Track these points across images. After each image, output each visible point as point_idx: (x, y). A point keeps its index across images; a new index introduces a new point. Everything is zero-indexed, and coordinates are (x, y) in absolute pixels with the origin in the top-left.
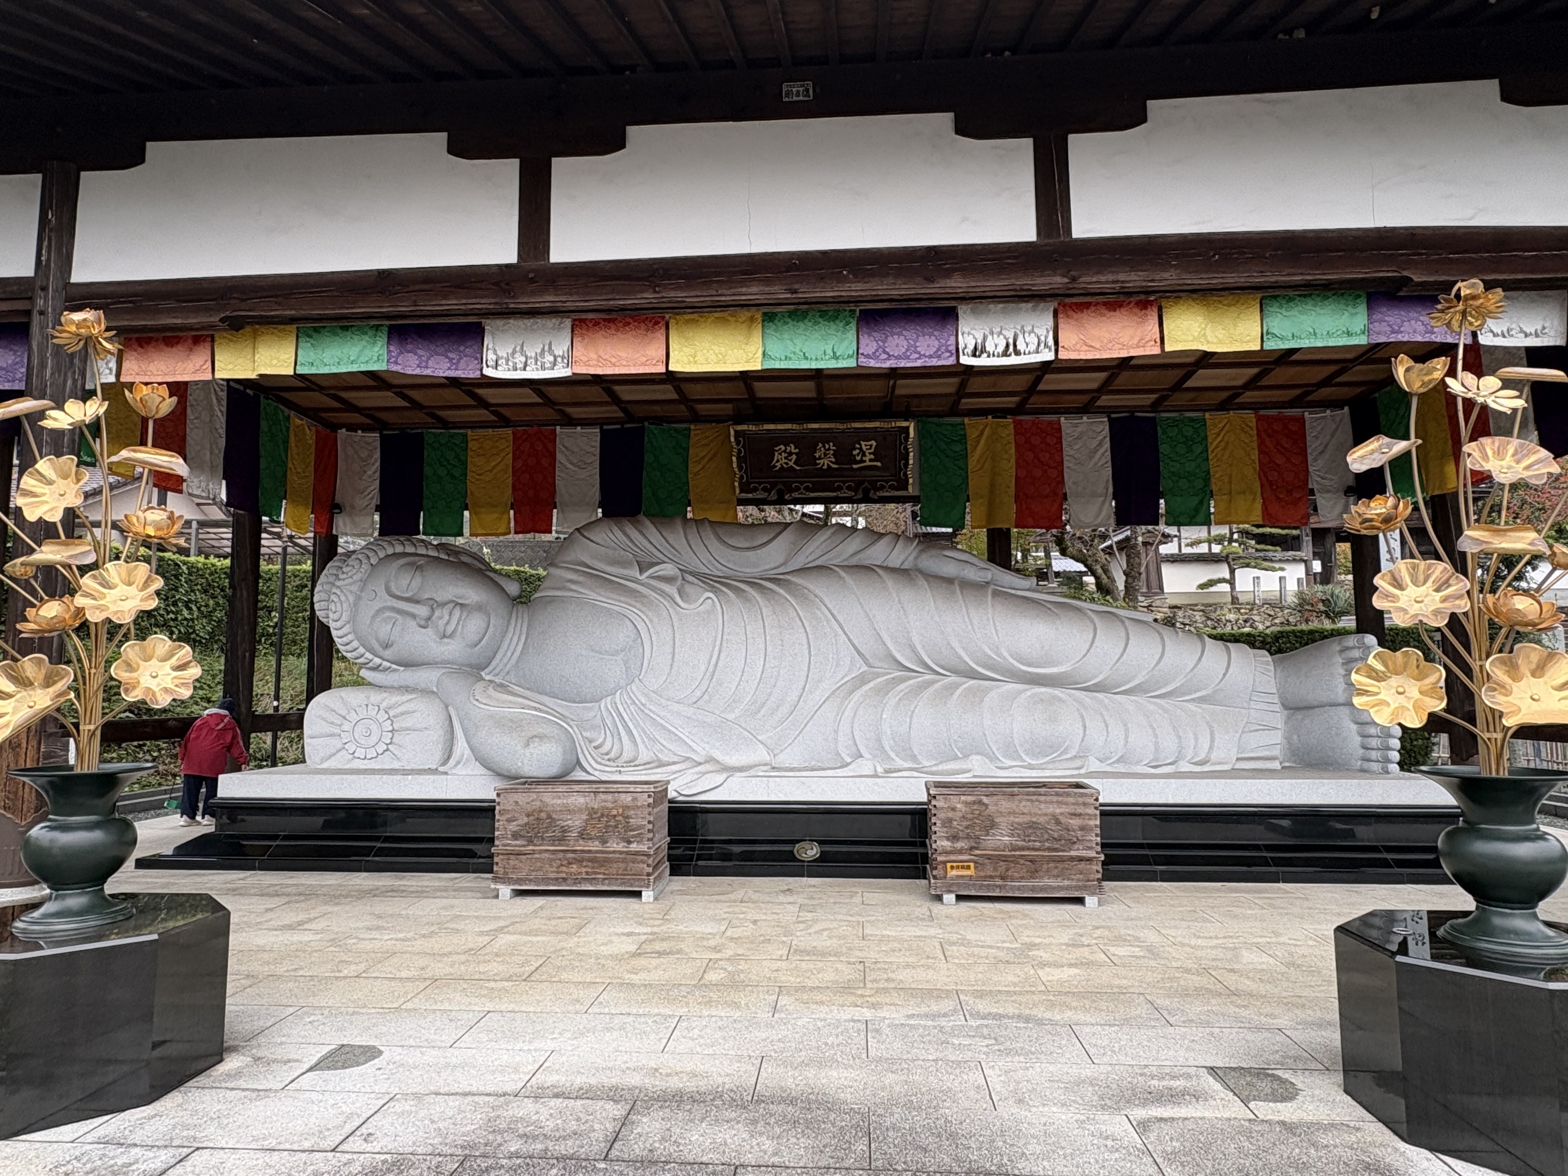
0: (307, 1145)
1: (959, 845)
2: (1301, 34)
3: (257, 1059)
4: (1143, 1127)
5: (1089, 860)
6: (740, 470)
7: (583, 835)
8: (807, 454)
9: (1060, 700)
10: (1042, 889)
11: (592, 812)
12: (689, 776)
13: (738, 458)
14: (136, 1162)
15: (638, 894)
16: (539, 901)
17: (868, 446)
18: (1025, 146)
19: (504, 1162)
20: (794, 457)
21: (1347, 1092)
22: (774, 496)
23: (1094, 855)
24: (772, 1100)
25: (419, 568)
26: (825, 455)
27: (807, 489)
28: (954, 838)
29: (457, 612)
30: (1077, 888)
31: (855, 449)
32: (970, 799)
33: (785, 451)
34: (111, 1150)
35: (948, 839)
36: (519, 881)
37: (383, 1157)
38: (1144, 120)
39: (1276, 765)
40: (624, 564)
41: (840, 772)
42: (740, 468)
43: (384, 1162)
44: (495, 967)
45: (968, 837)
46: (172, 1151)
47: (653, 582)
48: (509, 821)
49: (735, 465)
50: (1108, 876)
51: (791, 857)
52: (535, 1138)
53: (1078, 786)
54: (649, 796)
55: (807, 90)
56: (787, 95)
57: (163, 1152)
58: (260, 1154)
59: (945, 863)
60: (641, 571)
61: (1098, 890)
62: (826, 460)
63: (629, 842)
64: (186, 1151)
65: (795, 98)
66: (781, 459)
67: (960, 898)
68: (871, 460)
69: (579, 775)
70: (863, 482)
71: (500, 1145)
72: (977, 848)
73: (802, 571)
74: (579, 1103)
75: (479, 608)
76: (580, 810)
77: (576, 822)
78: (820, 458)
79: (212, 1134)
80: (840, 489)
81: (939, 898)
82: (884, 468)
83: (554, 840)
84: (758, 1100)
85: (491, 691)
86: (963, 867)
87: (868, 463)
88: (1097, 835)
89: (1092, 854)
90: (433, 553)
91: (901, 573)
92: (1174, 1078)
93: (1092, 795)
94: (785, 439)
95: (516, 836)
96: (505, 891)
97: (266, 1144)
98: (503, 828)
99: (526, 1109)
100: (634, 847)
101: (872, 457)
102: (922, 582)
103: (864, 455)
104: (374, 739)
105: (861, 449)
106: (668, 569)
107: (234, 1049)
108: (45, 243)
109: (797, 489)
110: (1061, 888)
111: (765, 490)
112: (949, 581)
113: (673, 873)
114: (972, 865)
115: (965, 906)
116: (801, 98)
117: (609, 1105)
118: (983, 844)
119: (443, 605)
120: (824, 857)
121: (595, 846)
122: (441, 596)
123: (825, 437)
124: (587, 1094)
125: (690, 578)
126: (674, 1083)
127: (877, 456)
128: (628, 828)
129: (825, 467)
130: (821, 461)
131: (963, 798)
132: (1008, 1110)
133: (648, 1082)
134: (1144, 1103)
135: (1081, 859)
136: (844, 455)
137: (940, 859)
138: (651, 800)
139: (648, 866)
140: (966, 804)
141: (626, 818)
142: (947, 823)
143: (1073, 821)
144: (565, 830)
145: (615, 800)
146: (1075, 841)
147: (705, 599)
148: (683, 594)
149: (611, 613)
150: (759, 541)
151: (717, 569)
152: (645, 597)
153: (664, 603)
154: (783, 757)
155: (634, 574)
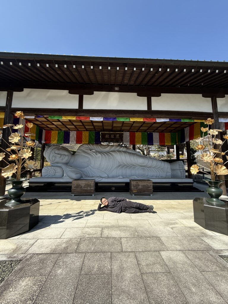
0: (55, 237)
1: (135, 188)
2: (179, 87)
3: (44, 223)
4: (172, 228)
5: (151, 190)
7: (84, 187)
8: (110, 136)
9: (145, 169)
10: (145, 194)
11: (85, 184)
12: (97, 178)
14: (29, 242)
15: (92, 195)
16: (78, 196)
17: (118, 135)
18: (146, 98)
19: (87, 239)
21: (195, 222)
22: (105, 141)
24: (121, 227)
25: (59, 150)
28: (134, 187)
29: (64, 156)
30: (150, 193)
34: (24, 240)
36: (74, 194)
37: (68, 239)
38: (160, 96)
39: (170, 177)
40: (88, 150)
41: (117, 178)
43: (68, 240)
44: (75, 207)
46: (34, 240)
47: (92, 153)
48: (74, 185)
50: (154, 191)
51: (111, 189)
52: (90, 234)
53: (149, 180)
56: (115, 89)
57: (33, 240)
58: (48, 240)
59: (133, 190)
60: (90, 151)
61: (152, 193)
62: (112, 137)
63: (91, 188)
64: (37, 240)
66: (107, 136)
67: (135, 195)
69: (82, 179)
70: (117, 140)
71: (85, 236)
73: (112, 151)
74: (94, 228)
75: (68, 155)
77: (83, 185)
79: (40, 236)
81: (132, 195)
82: (120, 138)
83: (80, 188)
84: (119, 227)
85: (70, 167)
88: (152, 186)
89: (151, 189)
90: (61, 148)
91: (125, 152)
92: (173, 221)
93: (151, 181)
94: (107, 134)
95: (75, 187)
96: (73, 195)
97: (49, 238)
99: (87, 230)
100: (91, 189)
102: (127, 153)
104: (52, 173)
106: (94, 151)
107: (40, 221)
108: (8, 102)
110: (147, 194)
112: (130, 153)
113: (96, 192)
114: (136, 190)
115: (136, 196)
117: (99, 228)
118: (138, 188)
119: (62, 155)
120: (115, 189)
121: (86, 188)
122: (62, 154)
123: (112, 134)
124: (95, 227)
125: (97, 152)
126: (107, 224)
127: (119, 136)
128: (90, 186)
132: (154, 227)
133: (103, 224)
134: (171, 225)
136: (115, 136)
138: (94, 182)
139: (93, 191)
140: (136, 182)
141: (90, 185)
142: (133, 185)
143: (149, 185)
144: (82, 186)
145: (89, 182)
146: (149, 187)
147: (99, 155)
148: (96, 154)
149: (86, 156)
150: (106, 147)
151: (100, 151)
152: (91, 154)
153: (94, 155)
154: (109, 176)
155: (89, 151)
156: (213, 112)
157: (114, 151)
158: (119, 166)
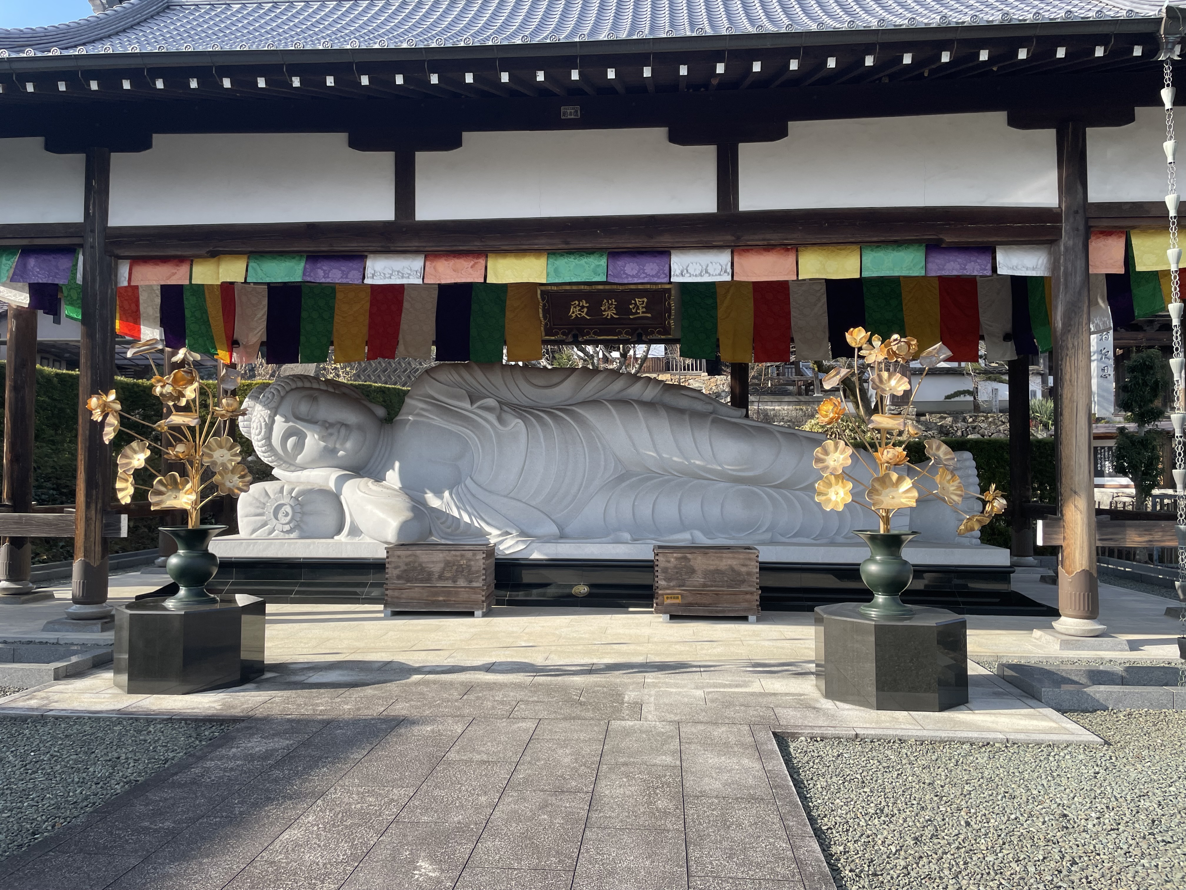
1: (672, 584)
5: (752, 593)
6: (545, 319)
7: (441, 578)
8: (595, 308)
10: (723, 611)
12: (508, 543)
13: (544, 310)
15: (472, 614)
18: (712, 150)
20: (585, 310)
22: (570, 339)
23: (755, 590)
25: (315, 398)
26: (609, 308)
27: (595, 333)
28: (668, 580)
29: (342, 431)
30: (744, 611)
31: (631, 304)
32: (680, 555)
33: (579, 305)
35: (664, 580)
38: (786, 135)
40: (459, 398)
41: (603, 540)
42: (545, 317)
45: (677, 579)
47: (479, 412)
48: (395, 567)
49: (541, 315)
54: (483, 553)
55: (577, 112)
56: (564, 115)
59: (663, 595)
60: (472, 403)
61: (757, 614)
62: (609, 312)
63: (471, 582)
65: (569, 117)
66: (576, 311)
67: (672, 617)
68: (643, 312)
70: (637, 329)
72: (683, 586)
73: (585, 403)
75: (359, 427)
76: (440, 562)
77: (437, 568)
78: (605, 311)
80: (620, 333)
82: (653, 318)
83: (423, 581)
86: (674, 598)
87: (641, 315)
88: (757, 578)
90: (323, 387)
91: (650, 406)
93: (755, 553)
94: (579, 296)
95: (399, 577)
98: (391, 572)
100: (474, 584)
101: (644, 310)
102: (663, 413)
103: (638, 308)
104: (289, 517)
105: (635, 304)
106: (490, 401)
108: (91, 202)
109: (588, 334)
110: (734, 611)
111: (564, 334)
112: (684, 411)
113: (494, 600)
114: (680, 596)
115: (675, 622)
116: (573, 117)
118: (687, 583)
120: (591, 595)
121: (449, 584)
122: (332, 419)
123: (609, 295)
125: (506, 408)
127: (648, 308)
128: (470, 572)
129: (609, 317)
130: (606, 313)
131: (675, 555)
135: (747, 593)
136: (623, 308)
137: (660, 592)
138: (484, 555)
139: (483, 596)
140: (677, 559)
141: (469, 566)
142: (665, 570)
143: (744, 569)
144: (430, 574)
145: (462, 556)
146: (743, 581)
147: (516, 424)
148: (500, 419)
149: (450, 432)
150: (556, 379)
151: (525, 401)
152: (474, 420)
153: (488, 426)
154: (568, 530)
155: (467, 405)
156: (1060, 207)
157: (593, 403)
158: (621, 479)
